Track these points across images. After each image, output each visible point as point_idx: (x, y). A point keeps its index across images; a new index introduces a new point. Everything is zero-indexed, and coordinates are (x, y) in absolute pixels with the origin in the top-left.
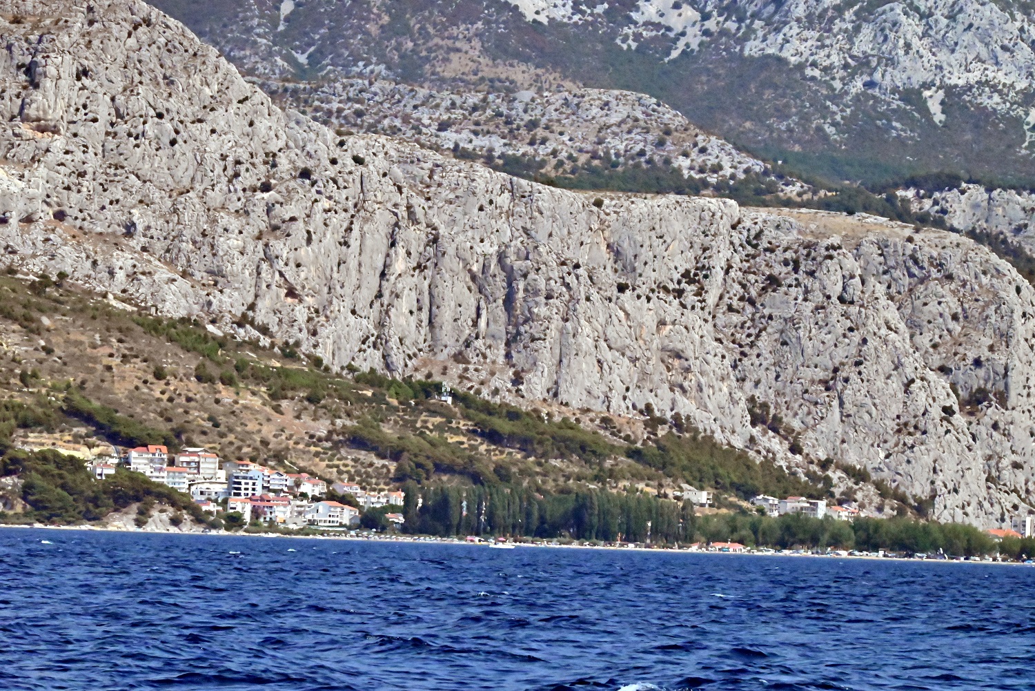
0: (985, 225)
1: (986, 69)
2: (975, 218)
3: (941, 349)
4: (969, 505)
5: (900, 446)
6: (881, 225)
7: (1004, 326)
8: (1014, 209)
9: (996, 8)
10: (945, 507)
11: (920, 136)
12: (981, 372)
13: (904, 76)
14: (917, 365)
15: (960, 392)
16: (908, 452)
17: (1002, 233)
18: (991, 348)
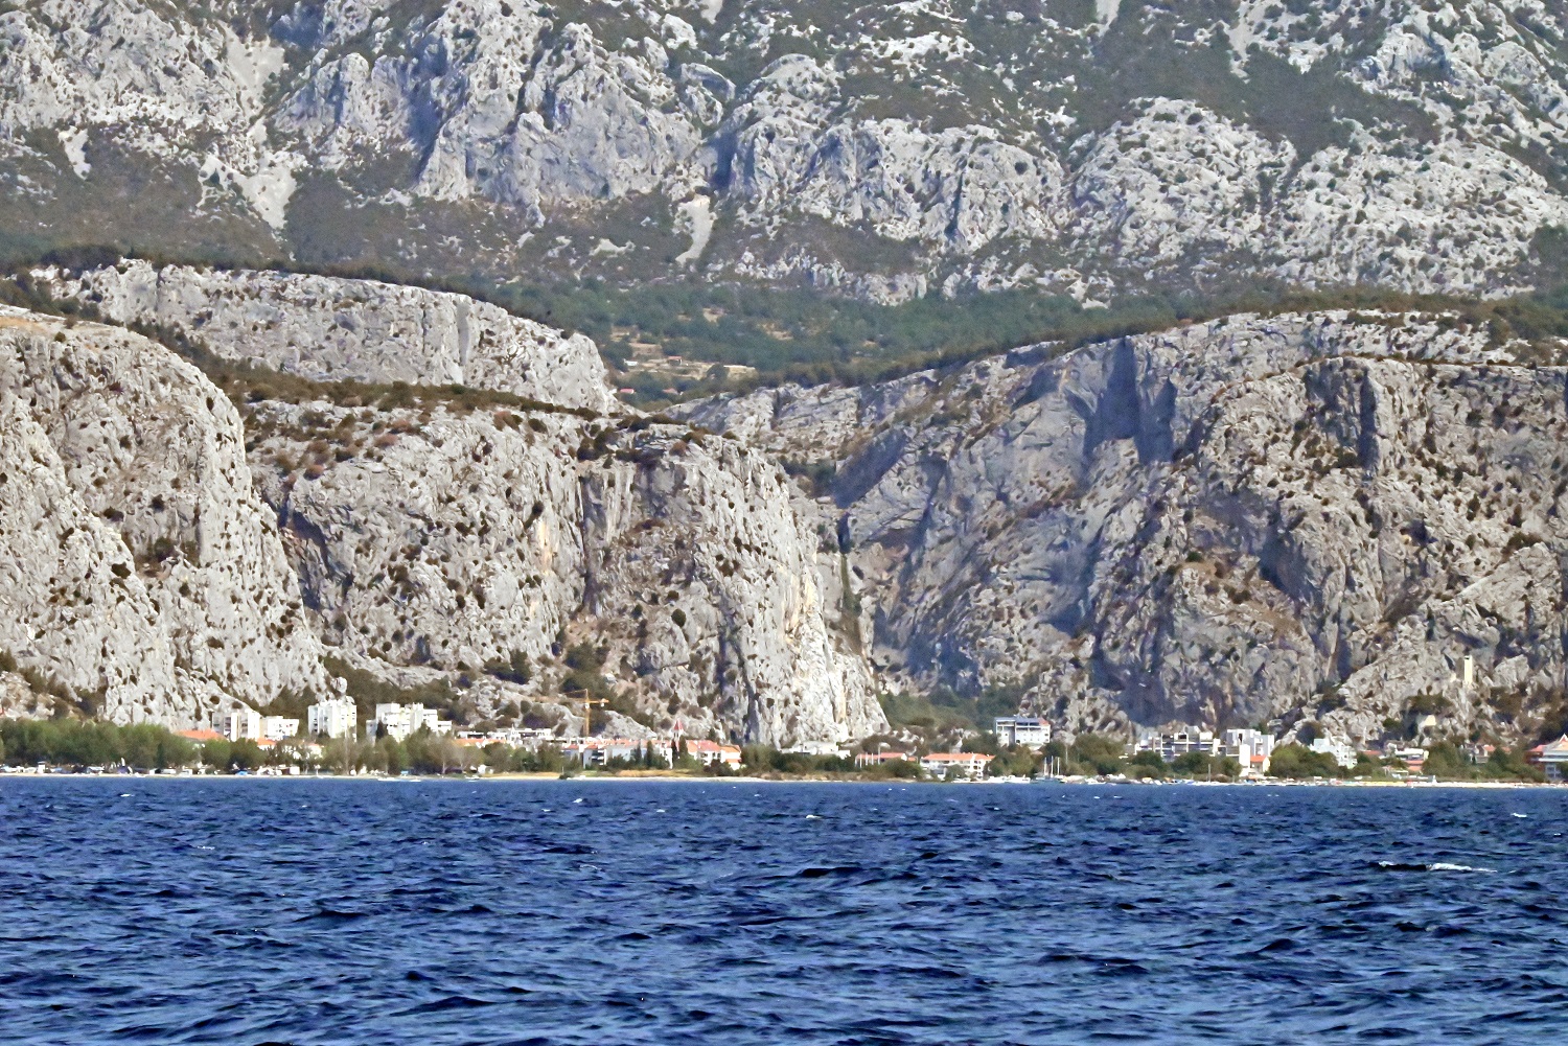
0: (154, 315)
1: (144, 101)
2: (140, 306)
3: (107, 487)
4: (152, 698)
5: (57, 620)
6: (20, 318)
7: (191, 453)
8: (192, 292)
9: (155, 17)
10: (120, 702)
11: (55, 194)
12: (163, 517)
13: (32, 112)
14: (76, 509)
15: (135, 544)
16: (67, 628)
17: (177, 325)
18: (176, 484)
